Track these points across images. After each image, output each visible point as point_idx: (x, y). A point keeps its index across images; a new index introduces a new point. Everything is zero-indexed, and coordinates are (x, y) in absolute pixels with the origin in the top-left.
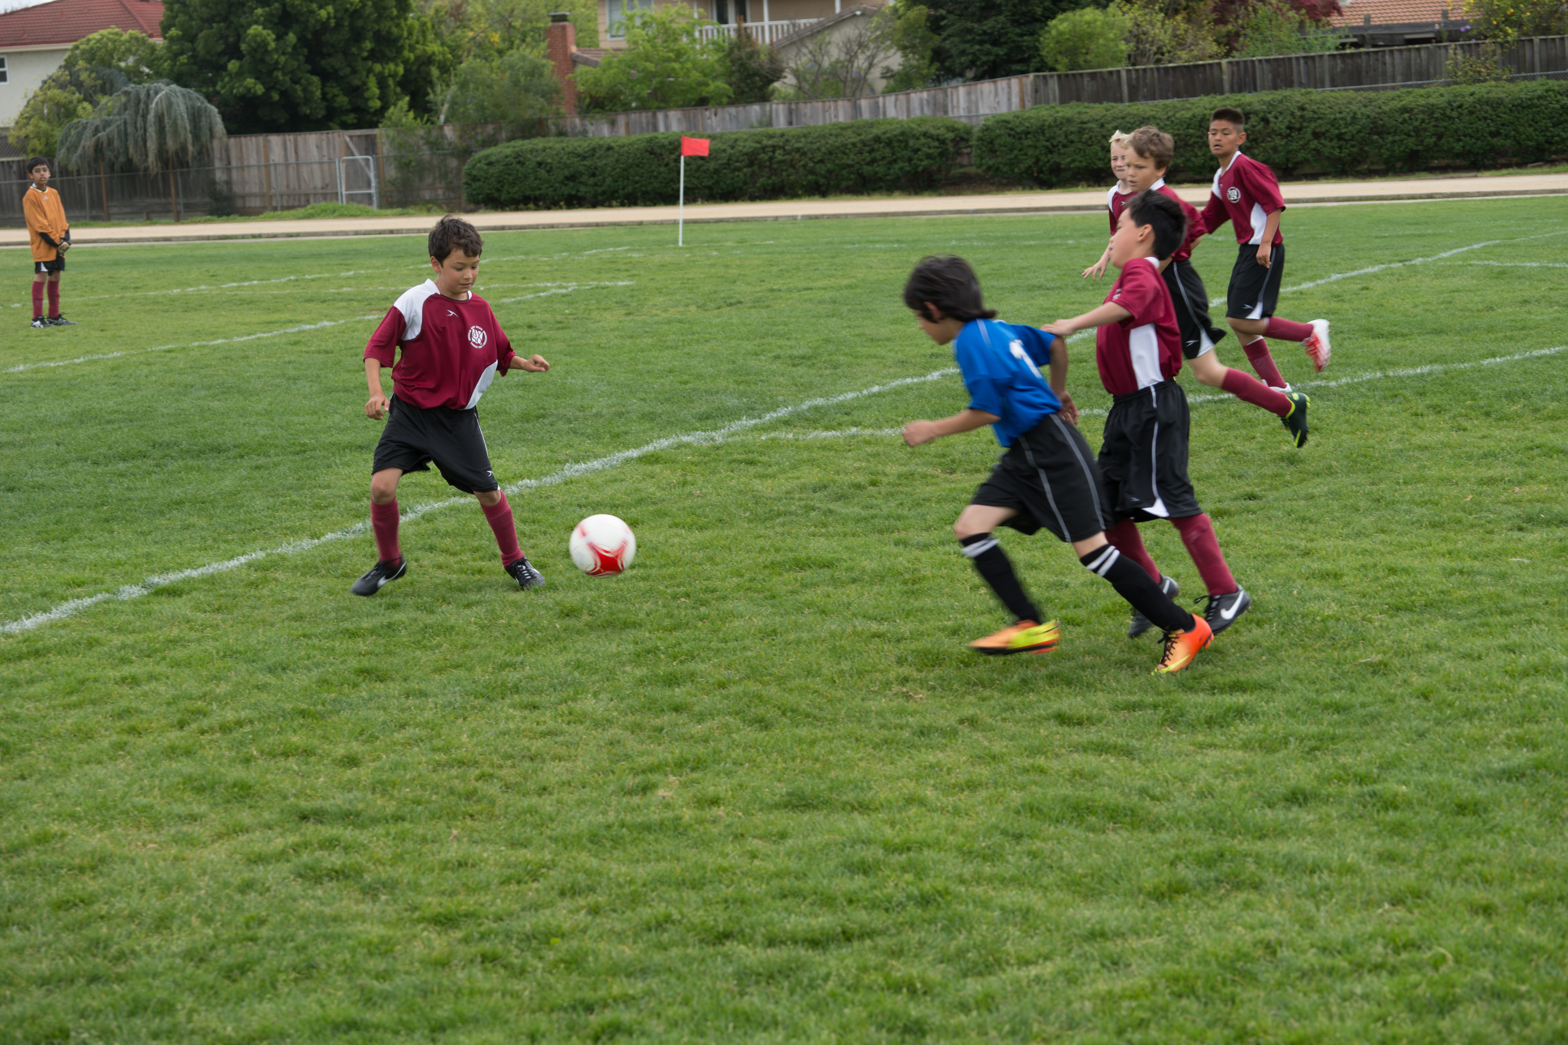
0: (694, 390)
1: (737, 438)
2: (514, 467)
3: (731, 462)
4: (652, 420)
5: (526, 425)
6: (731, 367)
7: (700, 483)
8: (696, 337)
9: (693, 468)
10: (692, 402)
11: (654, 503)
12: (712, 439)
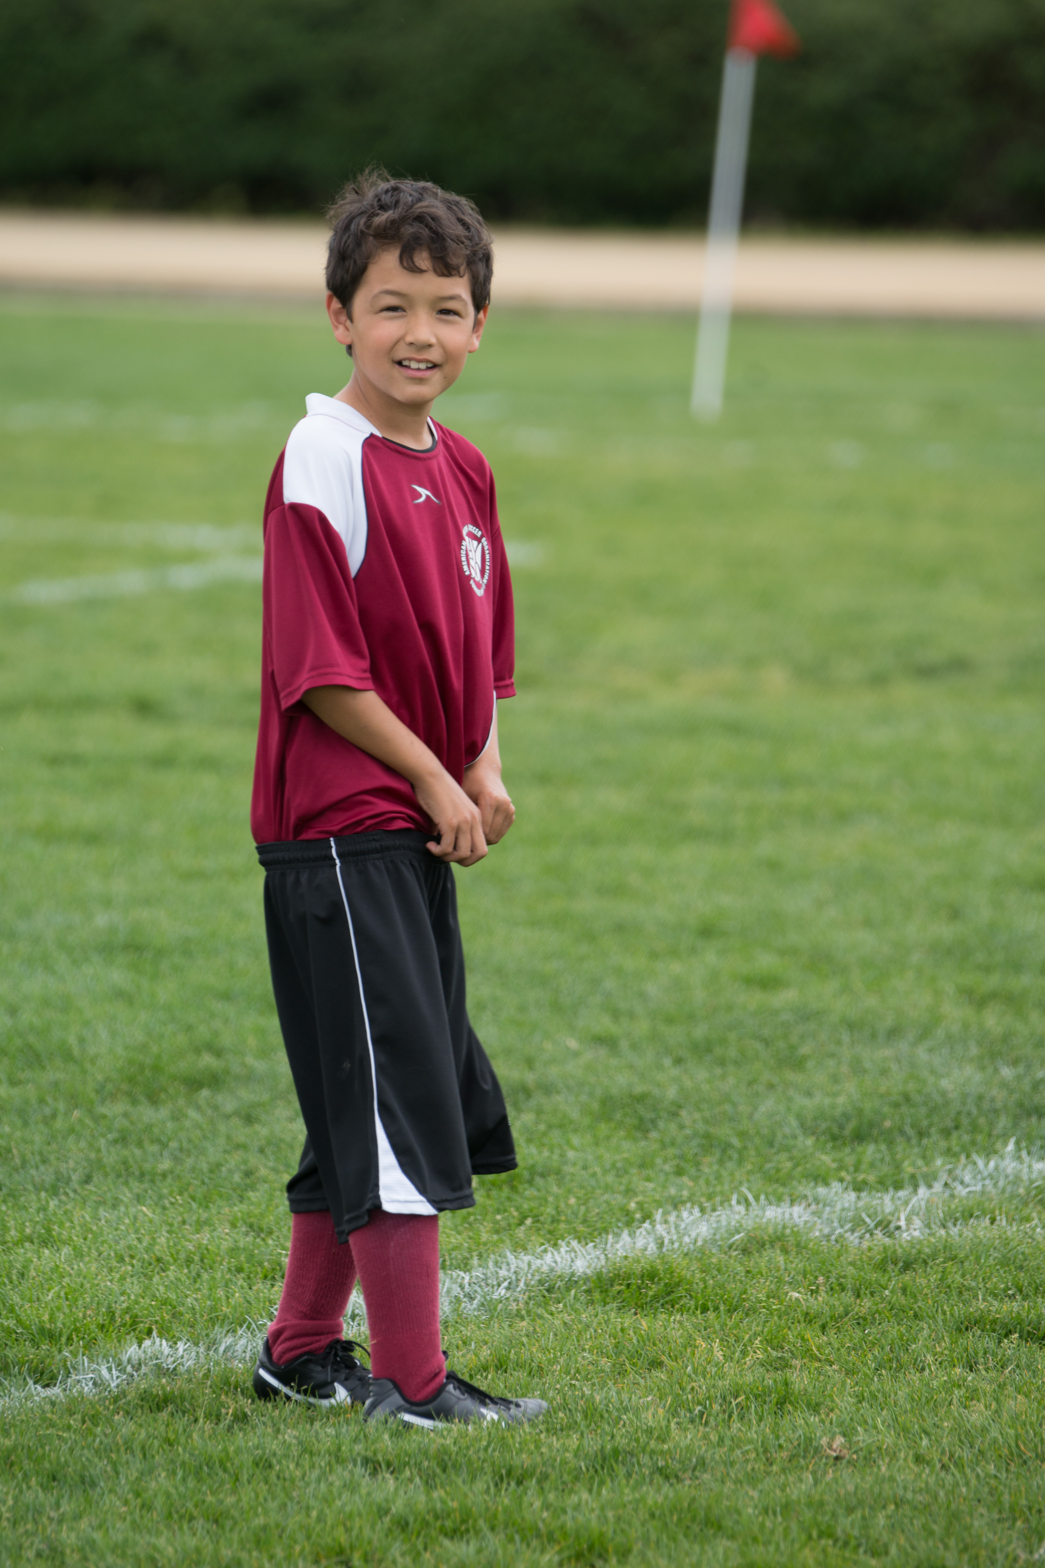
0: (805, 1015)
1: (982, 1229)
2: (108, 1283)
3: (963, 1327)
4: (642, 1128)
5: (147, 1114)
6: (946, 931)
7: (845, 1403)
8: (800, 796)
9: (815, 1339)
10: (799, 1064)
11: (665, 1474)
12: (885, 1226)
